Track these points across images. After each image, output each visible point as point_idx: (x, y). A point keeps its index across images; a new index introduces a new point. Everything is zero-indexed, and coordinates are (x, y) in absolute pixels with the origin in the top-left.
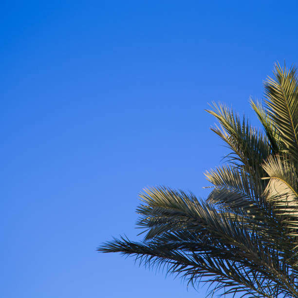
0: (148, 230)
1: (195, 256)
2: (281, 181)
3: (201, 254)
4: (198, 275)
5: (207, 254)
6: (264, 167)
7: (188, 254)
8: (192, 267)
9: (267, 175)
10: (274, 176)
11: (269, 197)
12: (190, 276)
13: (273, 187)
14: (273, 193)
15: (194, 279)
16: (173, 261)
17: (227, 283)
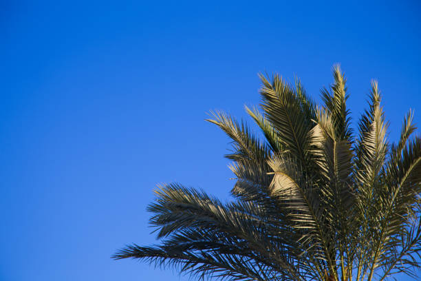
0: (160, 228)
1: (203, 254)
2: (285, 176)
3: (208, 251)
4: (210, 271)
5: (215, 251)
6: (269, 163)
7: (196, 253)
8: (202, 264)
9: (272, 171)
10: (279, 171)
11: (274, 191)
12: (201, 273)
13: (277, 182)
14: (278, 187)
15: (205, 276)
16: (185, 260)
17: (237, 276)
